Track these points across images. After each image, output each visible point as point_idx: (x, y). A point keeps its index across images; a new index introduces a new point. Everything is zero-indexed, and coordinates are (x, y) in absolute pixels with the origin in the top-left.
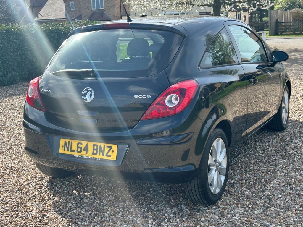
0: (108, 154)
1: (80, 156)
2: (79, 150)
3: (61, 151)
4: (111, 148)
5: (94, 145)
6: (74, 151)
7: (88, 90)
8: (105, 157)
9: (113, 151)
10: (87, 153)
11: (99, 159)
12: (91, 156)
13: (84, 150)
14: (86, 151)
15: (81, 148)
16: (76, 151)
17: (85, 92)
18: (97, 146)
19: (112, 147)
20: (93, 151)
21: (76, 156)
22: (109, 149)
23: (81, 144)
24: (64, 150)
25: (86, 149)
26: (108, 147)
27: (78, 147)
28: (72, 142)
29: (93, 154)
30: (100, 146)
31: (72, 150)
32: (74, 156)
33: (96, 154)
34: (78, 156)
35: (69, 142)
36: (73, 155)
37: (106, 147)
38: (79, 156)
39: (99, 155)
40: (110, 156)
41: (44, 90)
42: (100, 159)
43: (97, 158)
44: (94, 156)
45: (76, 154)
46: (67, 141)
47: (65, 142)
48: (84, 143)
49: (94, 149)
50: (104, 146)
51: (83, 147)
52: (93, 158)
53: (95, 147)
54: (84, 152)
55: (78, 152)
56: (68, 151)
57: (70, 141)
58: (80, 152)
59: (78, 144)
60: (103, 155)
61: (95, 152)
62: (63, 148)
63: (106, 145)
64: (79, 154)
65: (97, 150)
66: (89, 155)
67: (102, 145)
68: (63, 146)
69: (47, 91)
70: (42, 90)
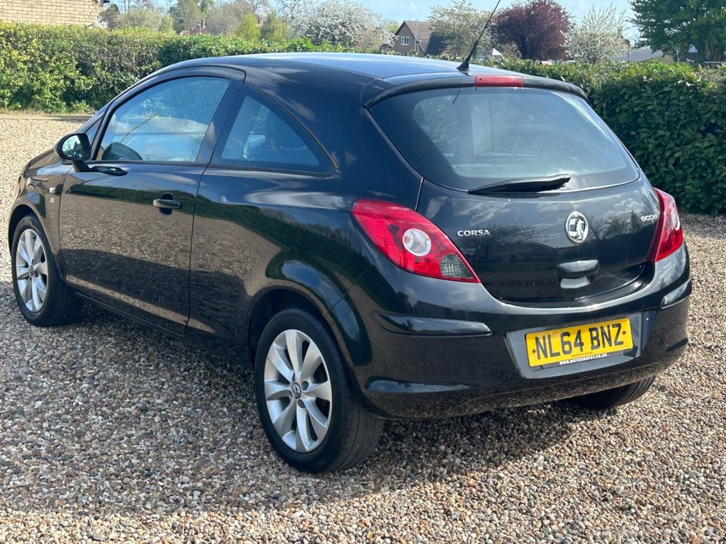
0: (618, 341)
1: (572, 362)
2: (567, 348)
3: (534, 361)
4: (619, 326)
5: (591, 330)
6: (558, 354)
8: (615, 348)
9: (624, 333)
10: (582, 350)
11: (606, 355)
12: (591, 353)
13: (576, 345)
14: (579, 347)
15: (569, 343)
16: (561, 353)
17: (573, 222)
18: (596, 329)
19: (621, 324)
20: (592, 343)
21: (564, 363)
22: (617, 329)
24: (539, 358)
25: (578, 342)
26: (613, 326)
27: (564, 344)
28: (549, 336)
29: (593, 347)
30: (602, 328)
31: (553, 352)
32: (561, 363)
33: (598, 346)
34: (568, 362)
35: (544, 338)
36: (558, 363)
37: (611, 327)
38: (570, 361)
39: (604, 346)
40: (621, 343)
41: (467, 233)
42: (608, 354)
43: (601, 355)
44: (596, 352)
45: (563, 359)
46: (540, 336)
47: (537, 339)
48: (573, 331)
49: (593, 339)
50: (609, 327)
51: (572, 339)
52: (595, 356)
53: (594, 334)
54: (576, 350)
55: (565, 353)
56: (546, 356)
57: (546, 334)
58: (570, 351)
59: (563, 336)
60: (611, 345)
61: (595, 343)
62: (536, 353)
63: (611, 323)
64: (568, 356)
65: (596, 338)
66: (586, 354)
67: (605, 325)
68: (534, 351)
69: (478, 233)
70: (460, 233)
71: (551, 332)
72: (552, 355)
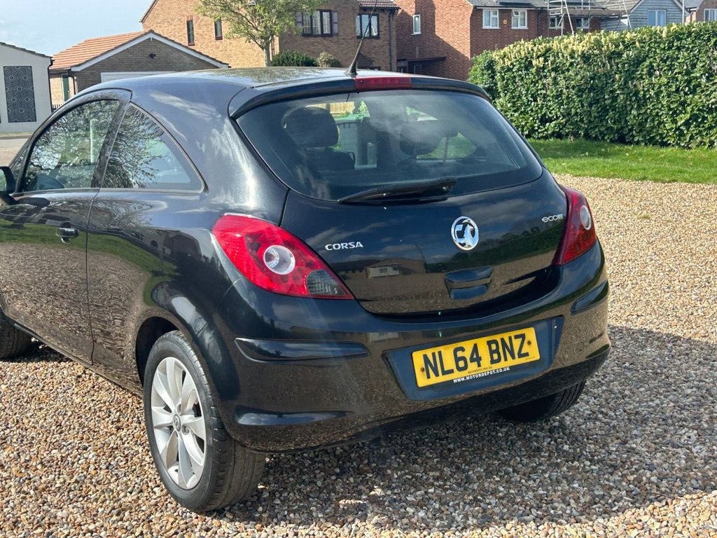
0: (522, 353)
1: (468, 378)
2: (461, 364)
3: (422, 381)
4: (523, 336)
5: (489, 343)
6: (451, 371)
7: (464, 221)
8: (519, 361)
9: (529, 343)
10: (479, 365)
11: (508, 369)
12: (490, 368)
13: (472, 360)
14: (476, 363)
15: (464, 358)
16: (455, 370)
17: (460, 228)
18: (495, 342)
19: (524, 334)
20: (492, 357)
21: (459, 380)
22: (520, 340)
23: (462, 349)
24: (429, 377)
25: (475, 357)
26: (517, 337)
27: (457, 360)
28: (440, 353)
29: (493, 362)
30: (503, 340)
31: (445, 369)
32: (455, 381)
33: (499, 360)
34: (463, 379)
35: (434, 354)
36: (452, 381)
37: (513, 338)
38: (465, 378)
39: (506, 360)
40: (527, 354)
41: (337, 247)
42: (510, 367)
43: (503, 369)
44: (496, 366)
45: (457, 376)
46: (429, 352)
47: (425, 357)
48: (468, 345)
49: (492, 352)
50: (510, 338)
51: (467, 354)
52: (496, 371)
53: (494, 347)
54: (472, 366)
55: (459, 369)
56: (437, 375)
57: (436, 350)
58: (465, 368)
59: (456, 351)
60: (513, 357)
61: (495, 356)
62: (425, 372)
63: (513, 334)
64: (464, 373)
65: (497, 351)
66: (484, 369)
67: (506, 336)
68: (422, 370)
69: (349, 246)
70: (329, 247)
71: (441, 349)
72: (445, 373)
